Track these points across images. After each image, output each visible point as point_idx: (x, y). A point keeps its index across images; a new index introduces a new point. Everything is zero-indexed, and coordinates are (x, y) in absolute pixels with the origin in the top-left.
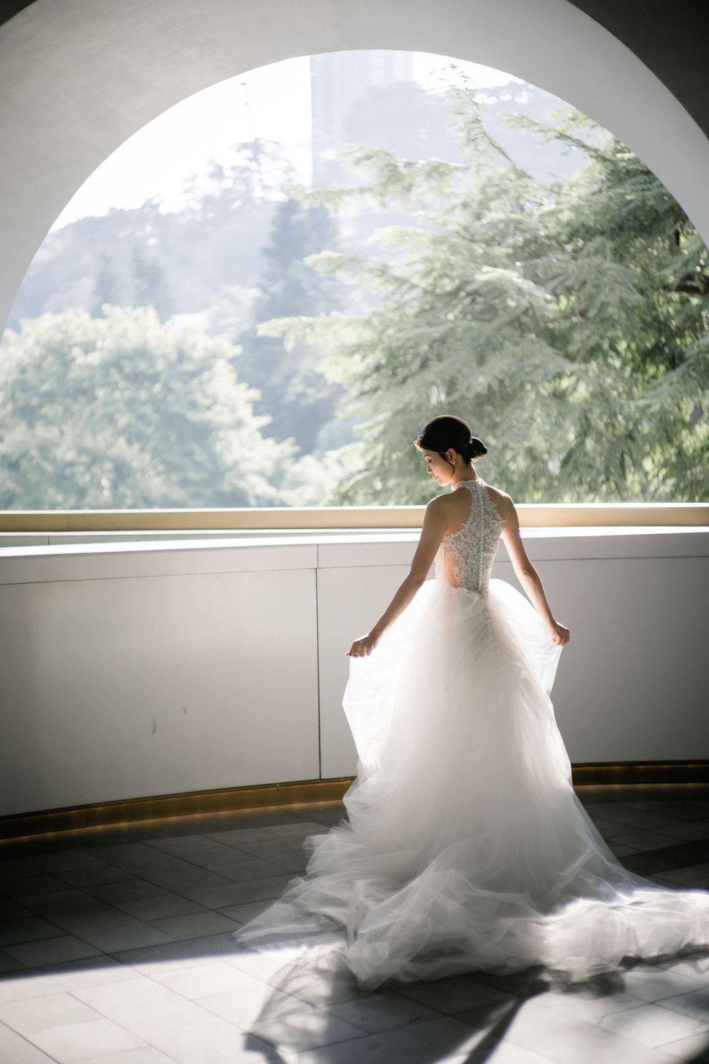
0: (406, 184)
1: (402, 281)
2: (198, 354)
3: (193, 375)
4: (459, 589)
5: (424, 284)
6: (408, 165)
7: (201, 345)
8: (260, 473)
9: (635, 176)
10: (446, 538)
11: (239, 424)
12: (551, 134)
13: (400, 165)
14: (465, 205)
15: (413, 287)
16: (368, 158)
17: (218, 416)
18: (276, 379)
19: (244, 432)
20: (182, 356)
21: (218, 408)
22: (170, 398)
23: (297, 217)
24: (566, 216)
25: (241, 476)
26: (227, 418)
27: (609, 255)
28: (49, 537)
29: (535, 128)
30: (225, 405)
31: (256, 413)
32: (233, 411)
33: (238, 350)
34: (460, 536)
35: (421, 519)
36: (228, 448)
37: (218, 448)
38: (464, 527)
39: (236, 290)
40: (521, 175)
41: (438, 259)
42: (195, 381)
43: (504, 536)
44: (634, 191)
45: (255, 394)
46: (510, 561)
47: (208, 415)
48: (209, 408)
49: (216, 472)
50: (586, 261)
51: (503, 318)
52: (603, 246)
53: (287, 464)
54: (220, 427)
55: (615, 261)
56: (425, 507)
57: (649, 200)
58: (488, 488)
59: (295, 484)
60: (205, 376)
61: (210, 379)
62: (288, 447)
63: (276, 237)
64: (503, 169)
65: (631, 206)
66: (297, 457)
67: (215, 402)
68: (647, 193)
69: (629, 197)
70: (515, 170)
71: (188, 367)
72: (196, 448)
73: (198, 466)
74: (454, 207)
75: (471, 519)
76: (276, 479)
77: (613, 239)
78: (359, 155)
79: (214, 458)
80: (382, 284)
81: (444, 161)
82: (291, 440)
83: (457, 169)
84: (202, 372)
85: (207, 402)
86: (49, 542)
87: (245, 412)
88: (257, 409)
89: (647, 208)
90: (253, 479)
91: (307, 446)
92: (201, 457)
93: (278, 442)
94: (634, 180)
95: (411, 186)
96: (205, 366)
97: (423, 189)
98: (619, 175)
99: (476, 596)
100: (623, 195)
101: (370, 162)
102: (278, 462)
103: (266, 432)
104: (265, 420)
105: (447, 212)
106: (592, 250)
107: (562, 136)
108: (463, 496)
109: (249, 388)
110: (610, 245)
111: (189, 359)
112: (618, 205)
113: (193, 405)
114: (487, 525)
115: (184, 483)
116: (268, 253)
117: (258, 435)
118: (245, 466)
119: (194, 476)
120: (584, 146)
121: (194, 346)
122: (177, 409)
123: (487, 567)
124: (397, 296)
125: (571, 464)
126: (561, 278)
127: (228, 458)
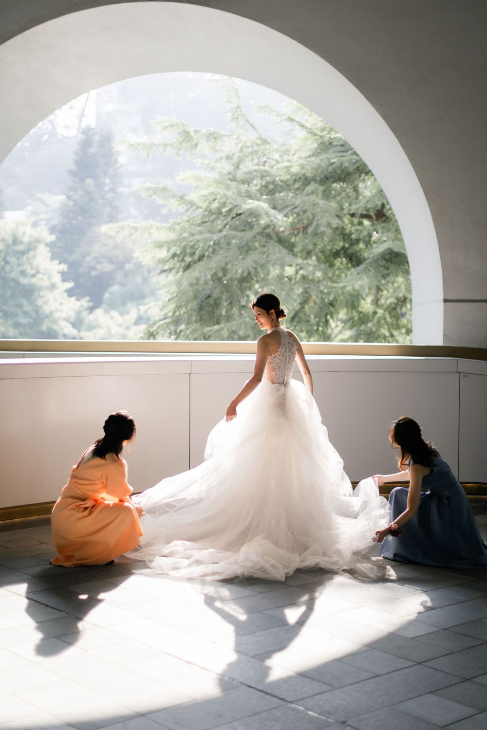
0: (194, 142)
1: (192, 204)
2: (26, 240)
3: (23, 253)
4: (275, 385)
5: (204, 206)
6: (196, 131)
7: (28, 233)
8: (67, 320)
9: (334, 147)
10: (269, 357)
11: (53, 287)
12: (283, 118)
13: (192, 132)
14: (228, 158)
15: (198, 207)
16: (172, 126)
17: (40, 281)
18: (75, 257)
19: (56, 293)
20: (15, 241)
21: (40, 276)
22: (8, 268)
23: (92, 150)
24: (295, 169)
25: (55, 321)
26: (46, 283)
27: (320, 195)
28: (24, 354)
29: (275, 114)
30: (43, 274)
31: (64, 281)
32: (50, 278)
33: (53, 238)
34: (276, 356)
35: (255, 349)
36: (47, 303)
37: (39, 302)
38: (278, 351)
39: (45, 196)
40: (265, 142)
41: (219, 193)
42: (25, 257)
43: (297, 358)
44: (337, 157)
45: (64, 267)
46: (300, 372)
47: (34, 280)
48: (34, 275)
49: (38, 318)
50: (307, 198)
51: (257, 229)
52: (317, 189)
53: (85, 314)
54: (40, 289)
55: (323, 199)
56: (256, 342)
57: (345, 162)
58: (289, 332)
59: (91, 328)
60: (31, 253)
61: (34, 257)
62: (85, 302)
63: (78, 163)
64: (254, 137)
65: (334, 166)
66: (91, 310)
67: (38, 272)
68: (344, 159)
69: (333, 161)
70: (260, 138)
71: (21, 248)
72: (24, 302)
73: (26, 314)
74: (221, 158)
75: (281, 346)
76: (77, 323)
77: (322, 185)
78: (166, 124)
79: (37, 310)
80: (180, 205)
81: (218, 130)
82: (87, 298)
83: (225, 135)
84: (29, 251)
85: (34, 272)
86: (24, 356)
87: (57, 278)
88: (65, 277)
89: (343, 167)
90: (63, 324)
91: (96, 303)
92: (28, 308)
93: (78, 300)
94: (334, 149)
95: (197, 144)
96: (31, 247)
97: (204, 147)
98: (326, 146)
99: (283, 388)
100: (330, 159)
101: (173, 128)
102: (79, 313)
103: (70, 293)
104: (70, 285)
105: (216, 161)
106: (310, 191)
107: (291, 120)
108: (276, 335)
109: (60, 263)
110: (321, 188)
111: (21, 242)
112: (327, 165)
113: (23, 273)
114: (290, 351)
115: (16, 325)
116: (71, 173)
117: (65, 295)
118: (57, 315)
119: (23, 320)
120: (303, 126)
121: (24, 234)
122: (13, 275)
123: (290, 373)
124: (189, 213)
125: (296, 320)
126: (292, 207)
127: (46, 309)
